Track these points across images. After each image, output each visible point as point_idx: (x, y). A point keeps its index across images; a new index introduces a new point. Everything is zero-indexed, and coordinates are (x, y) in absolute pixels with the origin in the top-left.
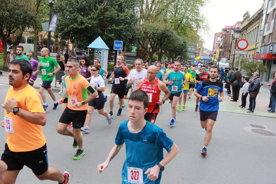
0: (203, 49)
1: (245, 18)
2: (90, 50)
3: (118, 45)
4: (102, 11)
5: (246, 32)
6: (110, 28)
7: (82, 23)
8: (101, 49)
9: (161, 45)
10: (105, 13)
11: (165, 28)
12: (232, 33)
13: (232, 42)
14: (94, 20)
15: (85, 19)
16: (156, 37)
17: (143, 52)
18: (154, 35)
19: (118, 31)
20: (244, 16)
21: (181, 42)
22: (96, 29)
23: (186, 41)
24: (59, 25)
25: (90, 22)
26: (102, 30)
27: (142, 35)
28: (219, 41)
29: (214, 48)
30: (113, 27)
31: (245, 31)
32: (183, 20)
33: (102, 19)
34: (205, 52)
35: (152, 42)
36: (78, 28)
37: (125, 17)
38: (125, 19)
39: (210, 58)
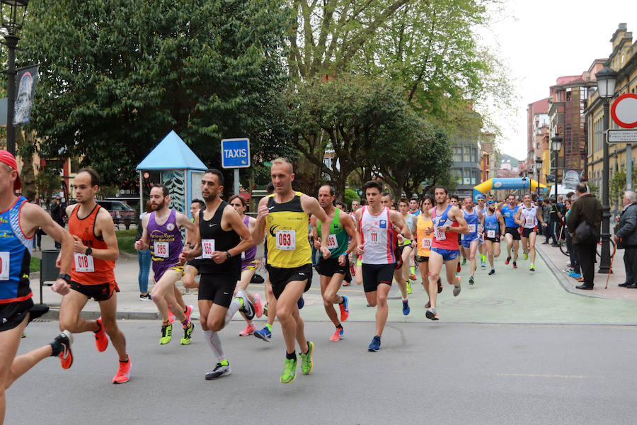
0: (499, 157)
1: (617, 43)
2: (147, 175)
3: (234, 154)
4: (174, 55)
5: (628, 86)
6: (202, 108)
7: (112, 99)
8: (183, 170)
9: (368, 145)
10: (184, 61)
11: (377, 93)
12: (582, 98)
13: (586, 124)
14: (151, 86)
15: (121, 84)
16: (349, 121)
17: (310, 182)
18: (343, 114)
19: (228, 113)
20: (612, 40)
21: (430, 135)
22: (158, 113)
23: (445, 132)
24: (38, 112)
25: (137, 93)
26: (176, 117)
27: (307, 120)
28: (545, 127)
29: (531, 151)
30: (214, 101)
31: (624, 83)
32: (424, 68)
33: (174, 81)
34: (503, 166)
35: (339, 141)
36: (100, 117)
37: (247, 69)
38: (247, 76)
39: (524, 180)
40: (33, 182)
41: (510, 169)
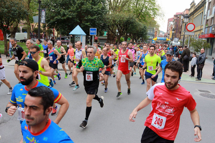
0: (159, 31)
1: (192, 6)
2: (71, 36)
3: (93, 32)
4: (80, 5)
5: (193, 17)
6: (86, 18)
7: (64, 15)
8: (80, 35)
9: (126, 30)
10: (82, 6)
11: (129, 17)
12: (182, 18)
13: (182, 25)
14: (74, 12)
15: (67, 11)
17: (112, 36)
18: (121, 22)
19: (92, 20)
21: (142, 27)
22: (75, 19)
23: (146, 26)
25: (70, 14)
26: (80, 20)
27: (112, 23)
28: (172, 25)
29: (168, 31)
30: (89, 17)
31: (192, 16)
32: (142, 9)
33: (80, 11)
34: (161, 34)
35: (119, 28)
36: (61, 19)
37: (98, 9)
38: (98, 11)
39: (165, 38)
40: (46, 32)
41: (162, 34)
